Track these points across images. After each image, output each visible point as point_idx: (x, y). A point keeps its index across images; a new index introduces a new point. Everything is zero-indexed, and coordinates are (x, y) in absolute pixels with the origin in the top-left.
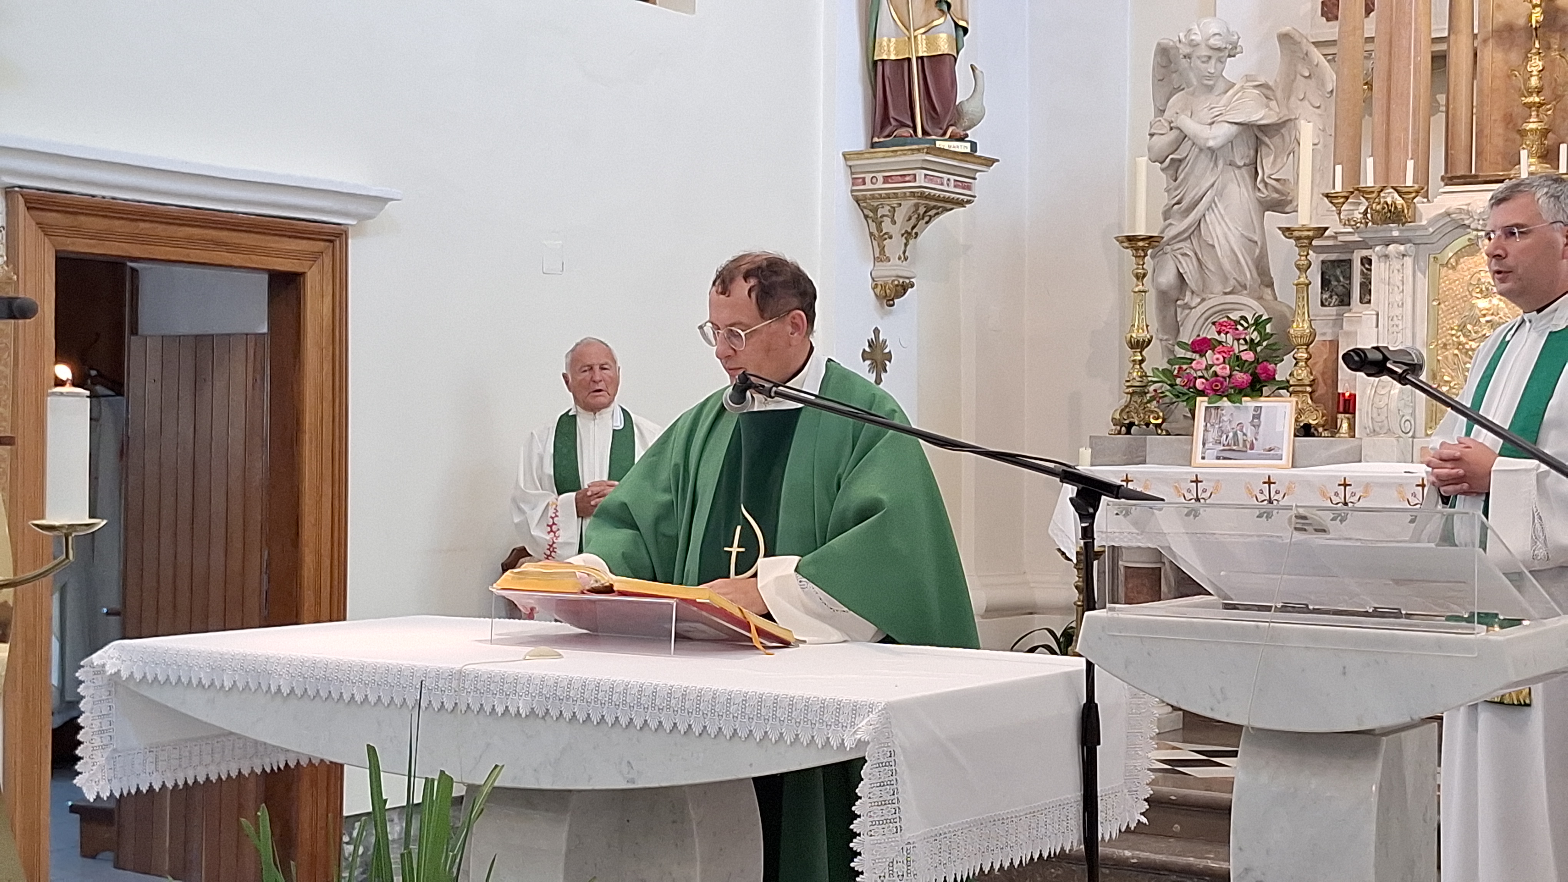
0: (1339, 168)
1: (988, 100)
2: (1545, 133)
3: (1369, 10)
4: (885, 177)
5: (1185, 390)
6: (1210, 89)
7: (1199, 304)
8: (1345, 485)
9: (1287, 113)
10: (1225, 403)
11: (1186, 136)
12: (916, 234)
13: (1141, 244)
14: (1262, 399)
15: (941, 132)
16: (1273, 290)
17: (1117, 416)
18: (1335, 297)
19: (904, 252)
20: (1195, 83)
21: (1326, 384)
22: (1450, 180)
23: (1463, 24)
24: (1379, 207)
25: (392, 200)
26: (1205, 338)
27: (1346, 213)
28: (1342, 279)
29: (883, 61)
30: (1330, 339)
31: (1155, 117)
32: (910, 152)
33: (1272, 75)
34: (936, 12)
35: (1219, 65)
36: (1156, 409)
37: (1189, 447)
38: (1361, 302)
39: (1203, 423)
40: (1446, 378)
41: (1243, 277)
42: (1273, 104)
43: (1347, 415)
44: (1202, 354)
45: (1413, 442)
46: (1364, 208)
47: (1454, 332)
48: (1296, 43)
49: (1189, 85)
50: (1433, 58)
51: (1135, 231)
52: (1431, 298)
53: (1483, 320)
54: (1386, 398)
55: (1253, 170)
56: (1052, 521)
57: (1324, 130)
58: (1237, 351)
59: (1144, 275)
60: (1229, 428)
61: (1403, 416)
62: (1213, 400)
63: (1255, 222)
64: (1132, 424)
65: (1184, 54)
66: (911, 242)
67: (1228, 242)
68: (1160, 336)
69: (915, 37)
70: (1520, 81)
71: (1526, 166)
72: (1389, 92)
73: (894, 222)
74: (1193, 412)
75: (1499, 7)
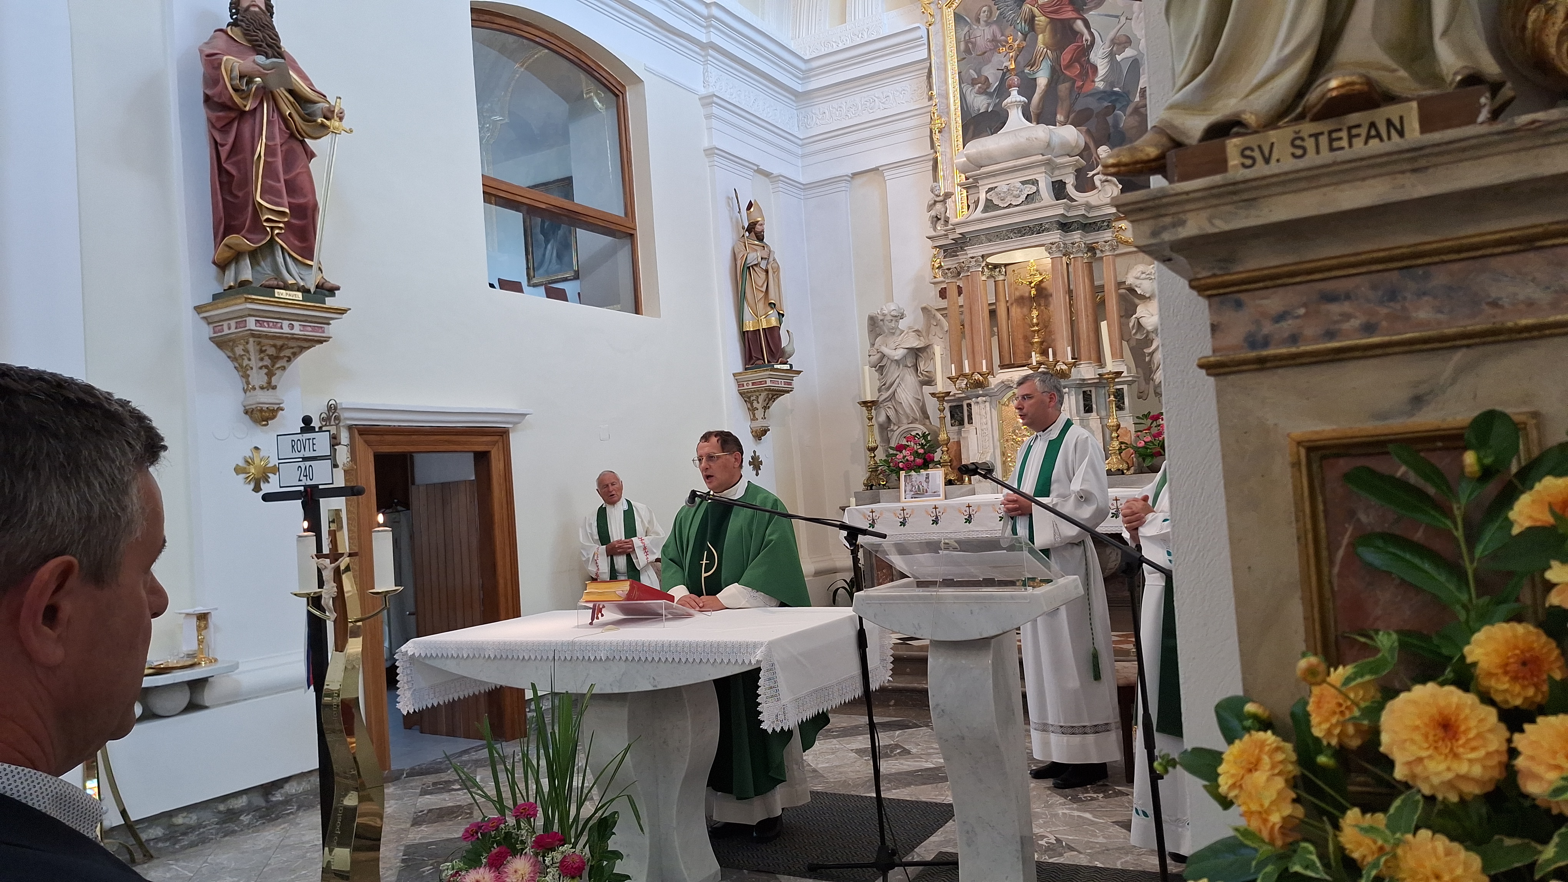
0: (953, 365)
1: (796, 345)
2: (1042, 343)
3: (960, 293)
4: (753, 383)
5: (895, 468)
6: (894, 334)
7: (897, 429)
8: (969, 506)
11: (885, 355)
12: (769, 407)
15: (776, 360)
16: (930, 421)
17: (867, 483)
18: (957, 422)
19: (764, 416)
20: (887, 331)
21: (958, 461)
22: (1003, 366)
23: (1001, 297)
24: (972, 381)
25: (528, 414)
27: (958, 384)
28: (959, 414)
29: (747, 331)
30: (958, 441)
31: (871, 347)
33: (920, 325)
34: (769, 308)
35: (896, 323)
36: (883, 478)
38: (970, 423)
39: (904, 482)
41: (916, 416)
42: (922, 338)
44: (901, 452)
46: (966, 382)
47: (1011, 434)
48: (929, 311)
49: (884, 332)
50: (990, 312)
51: (866, 399)
52: (1000, 420)
55: (916, 368)
57: (945, 349)
58: (916, 449)
60: (915, 484)
63: (919, 391)
64: (872, 485)
65: (881, 319)
66: (766, 411)
67: (907, 400)
68: (881, 445)
69: (761, 320)
70: (1028, 321)
71: (1035, 358)
72: (972, 330)
73: (758, 403)
74: (899, 478)
75: (1016, 289)
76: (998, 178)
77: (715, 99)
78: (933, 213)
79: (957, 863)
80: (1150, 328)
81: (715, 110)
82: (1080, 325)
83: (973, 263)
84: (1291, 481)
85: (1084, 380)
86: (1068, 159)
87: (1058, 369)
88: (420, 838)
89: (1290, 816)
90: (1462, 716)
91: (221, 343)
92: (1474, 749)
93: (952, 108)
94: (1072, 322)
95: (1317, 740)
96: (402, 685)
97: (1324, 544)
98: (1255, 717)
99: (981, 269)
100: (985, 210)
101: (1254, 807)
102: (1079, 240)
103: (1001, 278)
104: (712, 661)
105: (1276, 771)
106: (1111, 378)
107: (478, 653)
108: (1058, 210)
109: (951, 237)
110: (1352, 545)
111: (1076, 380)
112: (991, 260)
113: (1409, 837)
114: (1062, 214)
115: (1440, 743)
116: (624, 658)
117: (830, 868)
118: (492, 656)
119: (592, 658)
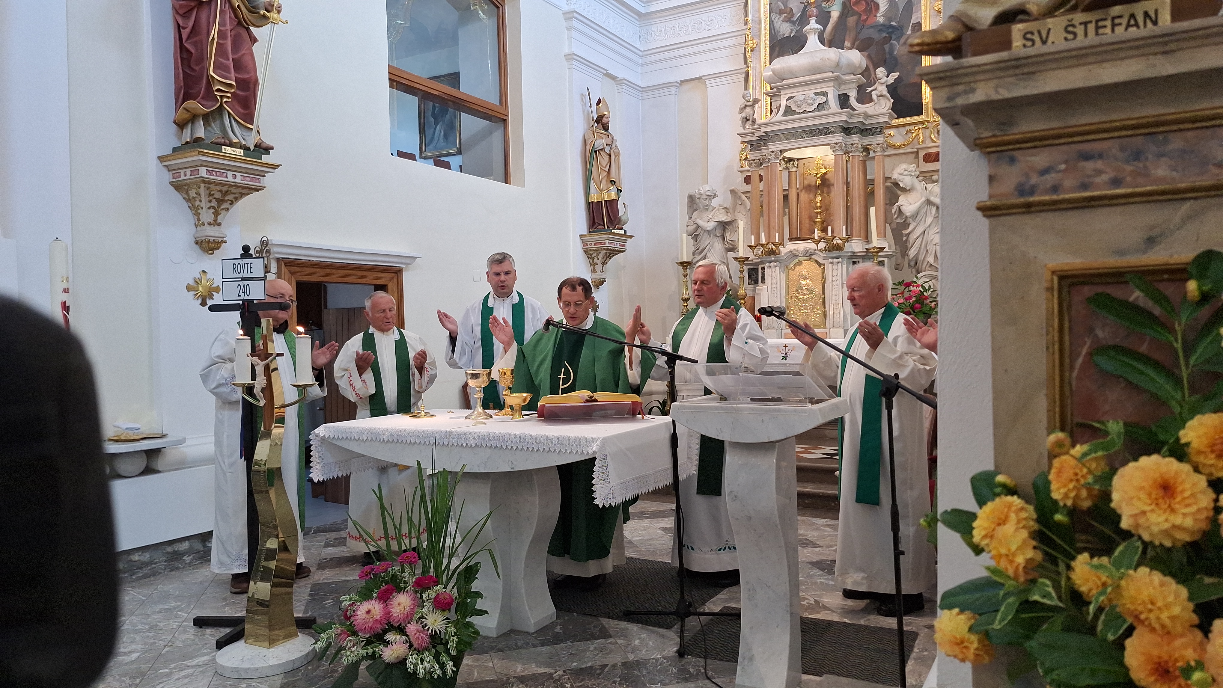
0: (752, 236)
1: (630, 215)
2: (823, 222)
3: (761, 180)
4: (594, 243)
6: (707, 209)
11: (699, 226)
13: (685, 264)
15: (614, 226)
18: (753, 282)
19: (602, 269)
20: (702, 207)
22: (791, 239)
23: (793, 185)
24: (767, 250)
25: (418, 257)
27: (755, 252)
28: (755, 275)
29: (592, 202)
30: (752, 296)
31: (688, 220)
34: (610, 185)
35: (710, 201)
38: (762, 283)
40: (793, 309)
42: (729, 214)
45: (782, 332)
46: (762, 250)
47: (795, 293)
48: (736, 193)
49: (700, 208)
50: (784, 196)
51: (682, 260)
52: (786, 283)
53: (804, 288)
55: (723, 237)
57: (747, 223)
63: (724, 255)
65: (698, 197)
66: (605, 265)
69: (603, 194)
70: (813, 204)
71: (817, 234)
72: (769, 210)
73: (598, 259)
75: (805, 179)
76: (797, 90)
77: (576, 15)
78: (743, 115)
79: (738, 615)
80: (908, 214)
81: (575, 23)
82: (854, 209)
83: (773, 156)
84: (1045, 302)
85: (854, 253)
86: (852, 77)
87: (835, 243)
88: (323, 579)
89: (1031, 559)
90: (1179, 480)
91: (179, 187)
92: (1187, 506)
93: (763, 32)
94: (847, 207)
95: (1055, 502)
96: (315, 459)
97: (1067, 353)
98: (1004, 486)
99: (778, 161)
100: (785, 114)
101: (1003, 551)
102: (857, 142)
103: (794, 169)
104: (558, 451)
105: (1021, 525)
106: (875, 252)
107: (375, 437)
108: (842, 117)
109: (756, 134)
110: (1089, 354)
111: (848, 252)
112: (787, 154)
113: (1131, 572)
114: (846, 121)
115: (1161, 501)
116: (489, 446)
117: (640, 614)
118: (386, 440)
119: (464, 445)
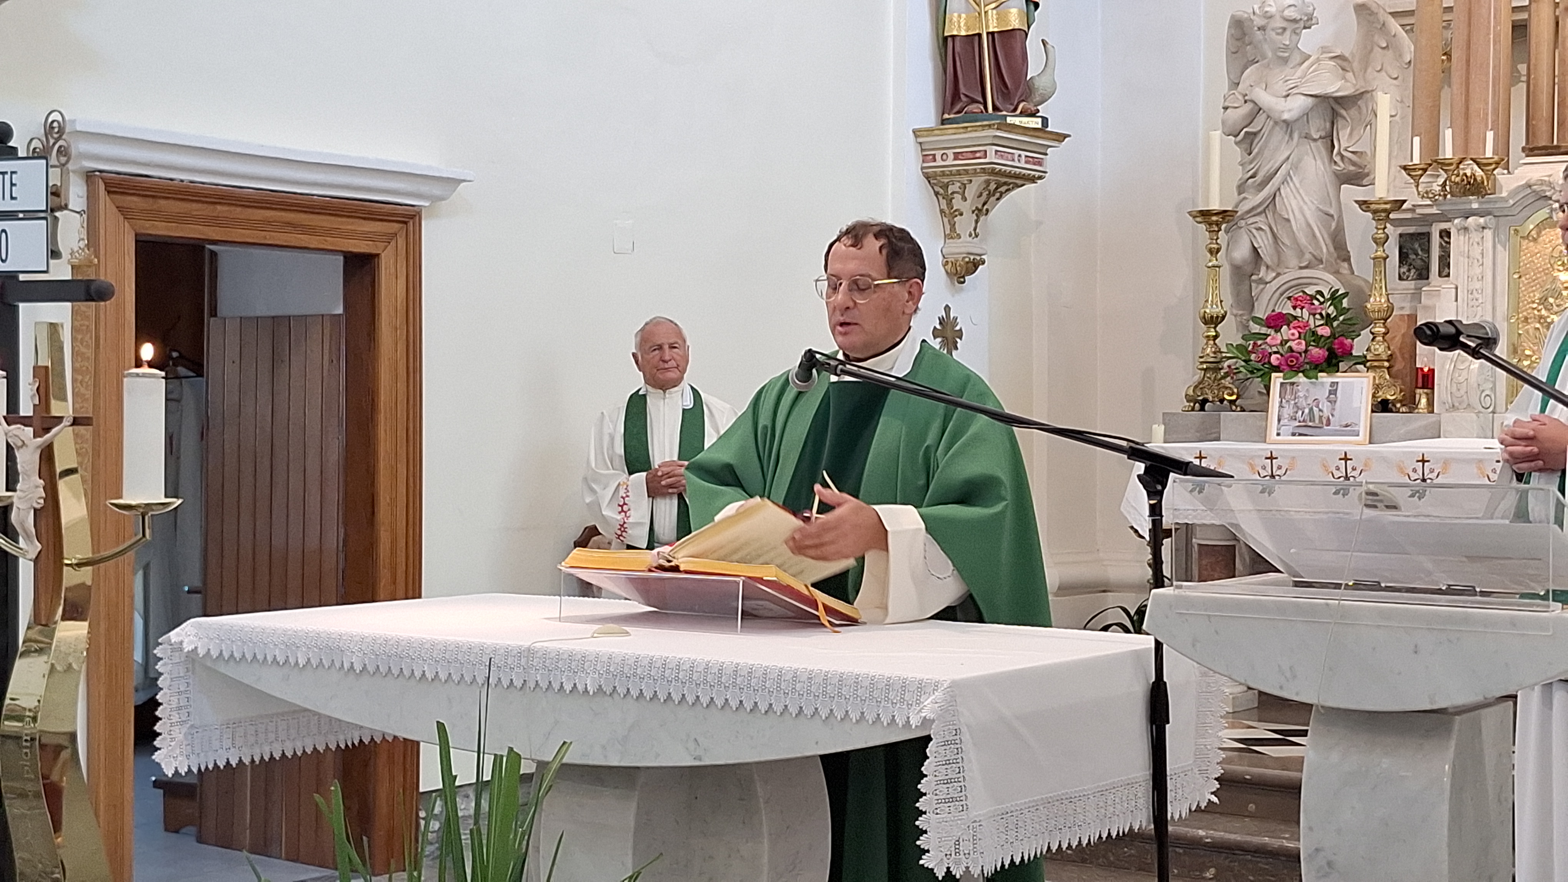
0: (1417, 140)
1: (1061, 75)
4: (954, 153)
5: (1259, 365)
6: (1286, 60)
7: (1275, 278)
8: (1423, 461)
9: (1363, 84)
10: (1301, 378)
11: (1260, 109)
12: (987, 210)
13: (1214, 218)
14: (1339, 374)
15: (1012, 108)
16: (1350, 265)
17: (1191, 392)
18: (1413, 271)
19: (975, 229)
20: (1270, 54)
21: (1403, 358)
22: (1531, 150)
24: (1458, 179)
25: (464, 181)
26: (1280, 313)
27: (1424, 185)
28: (1420, 252)
29: (953, 37)
30: (1408, 313)
31: (1230, 90)
32: (981, 128)
33: (1348, 46)
35: (1294, 37)
36: (1230, 386)
37: (1264, 423)
38: (1440, 275)
39: (1277, 399)
40: (1527, 352)
41: (1318, 252)
42: (1350, 75)
43: (1425, 391)
44: (1278, 329)
45: (1493, 417)
46: (1443, 180)
47: (1535, 305)
48: (1372, 13)
49: (1264, 57)
50: (1513, 27)
51: (1208, 206)
52: (1512, 271)
53: (1565, 293)
54: (1466, 371)
55: (1330, 142)
56: (1124, 500)
57: (1402, 102)
58: (1312, 326)
59: (1218, 250)
60: (1305, 404)
61: (1483, 391)
62: (1287, 376)
63: (1331, 195)
64: (1205, 401)
65: (1259, 25)
66: (982, 218)
67: (1304, 216)
68: (1235, 312)
69: (986, 12)
72: (1468, 61)
73: (965, 199)
74: (1268, 388)
